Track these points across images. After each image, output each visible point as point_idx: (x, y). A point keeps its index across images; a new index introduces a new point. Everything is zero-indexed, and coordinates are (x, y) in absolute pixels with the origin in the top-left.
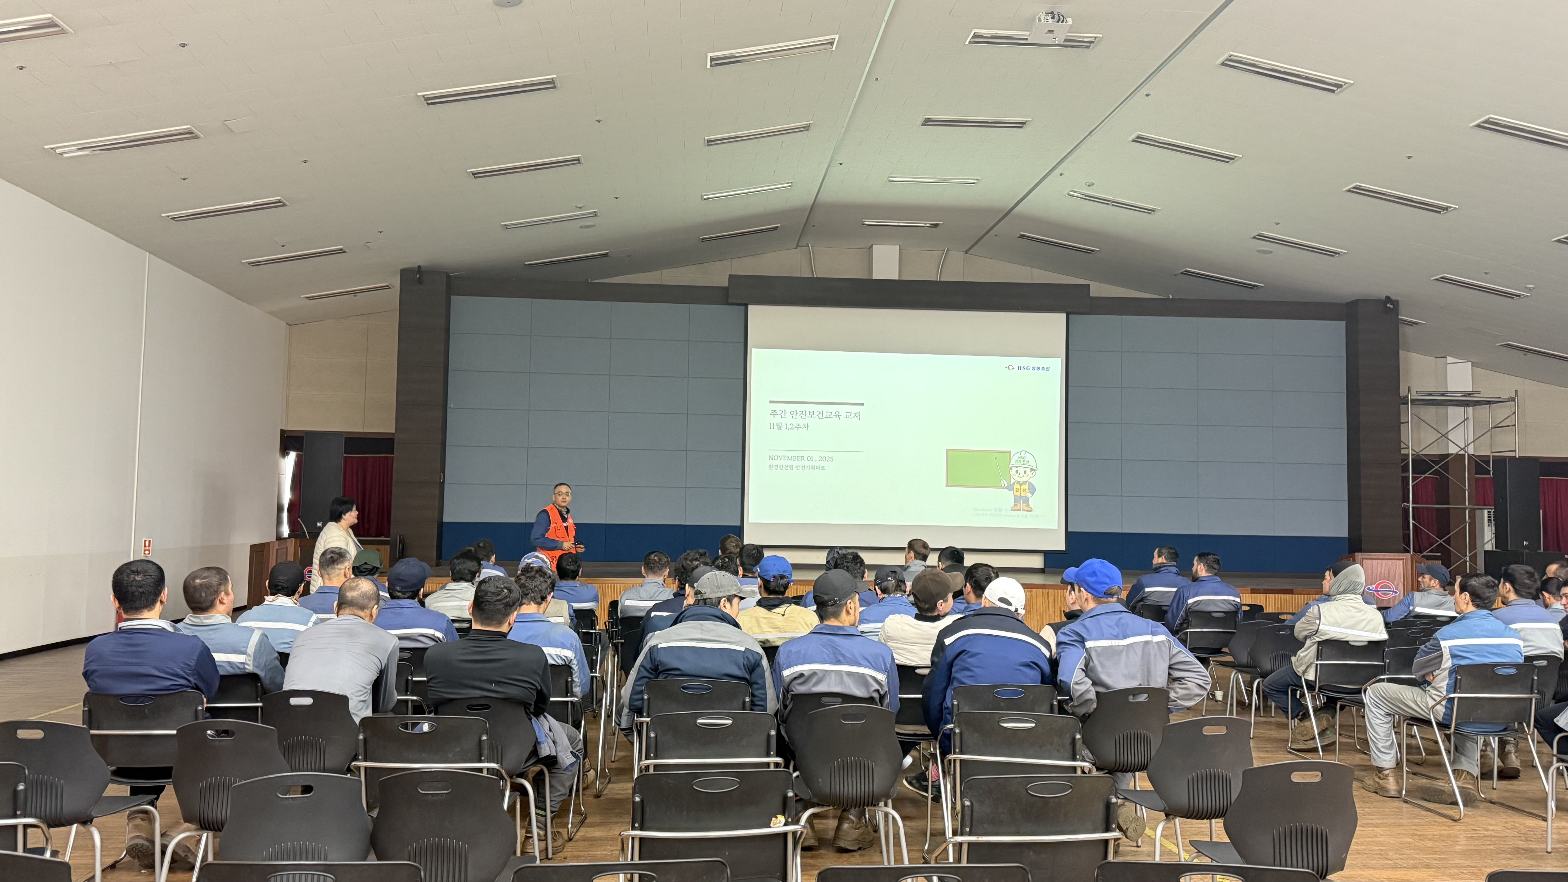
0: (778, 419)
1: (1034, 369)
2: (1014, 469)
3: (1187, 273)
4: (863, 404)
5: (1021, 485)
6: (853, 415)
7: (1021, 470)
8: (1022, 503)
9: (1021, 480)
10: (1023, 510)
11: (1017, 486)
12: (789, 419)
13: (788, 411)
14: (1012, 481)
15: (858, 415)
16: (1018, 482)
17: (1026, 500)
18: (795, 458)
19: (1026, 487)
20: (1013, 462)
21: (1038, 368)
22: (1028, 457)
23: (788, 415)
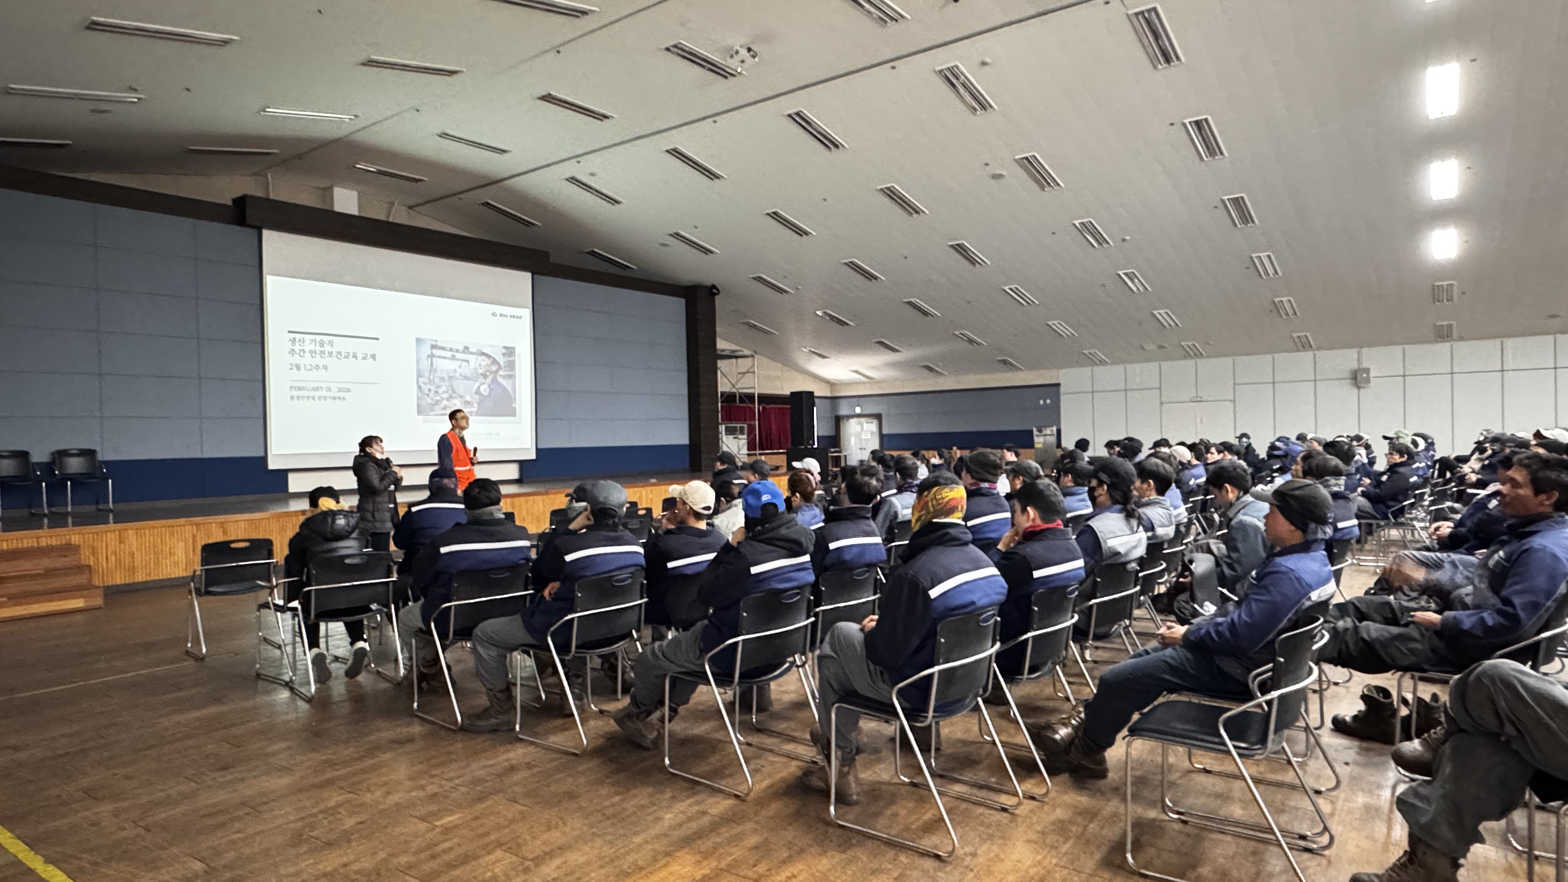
1: (511, 316)
3: (593, 254)
4: (377, 339)
21: (514, 317)
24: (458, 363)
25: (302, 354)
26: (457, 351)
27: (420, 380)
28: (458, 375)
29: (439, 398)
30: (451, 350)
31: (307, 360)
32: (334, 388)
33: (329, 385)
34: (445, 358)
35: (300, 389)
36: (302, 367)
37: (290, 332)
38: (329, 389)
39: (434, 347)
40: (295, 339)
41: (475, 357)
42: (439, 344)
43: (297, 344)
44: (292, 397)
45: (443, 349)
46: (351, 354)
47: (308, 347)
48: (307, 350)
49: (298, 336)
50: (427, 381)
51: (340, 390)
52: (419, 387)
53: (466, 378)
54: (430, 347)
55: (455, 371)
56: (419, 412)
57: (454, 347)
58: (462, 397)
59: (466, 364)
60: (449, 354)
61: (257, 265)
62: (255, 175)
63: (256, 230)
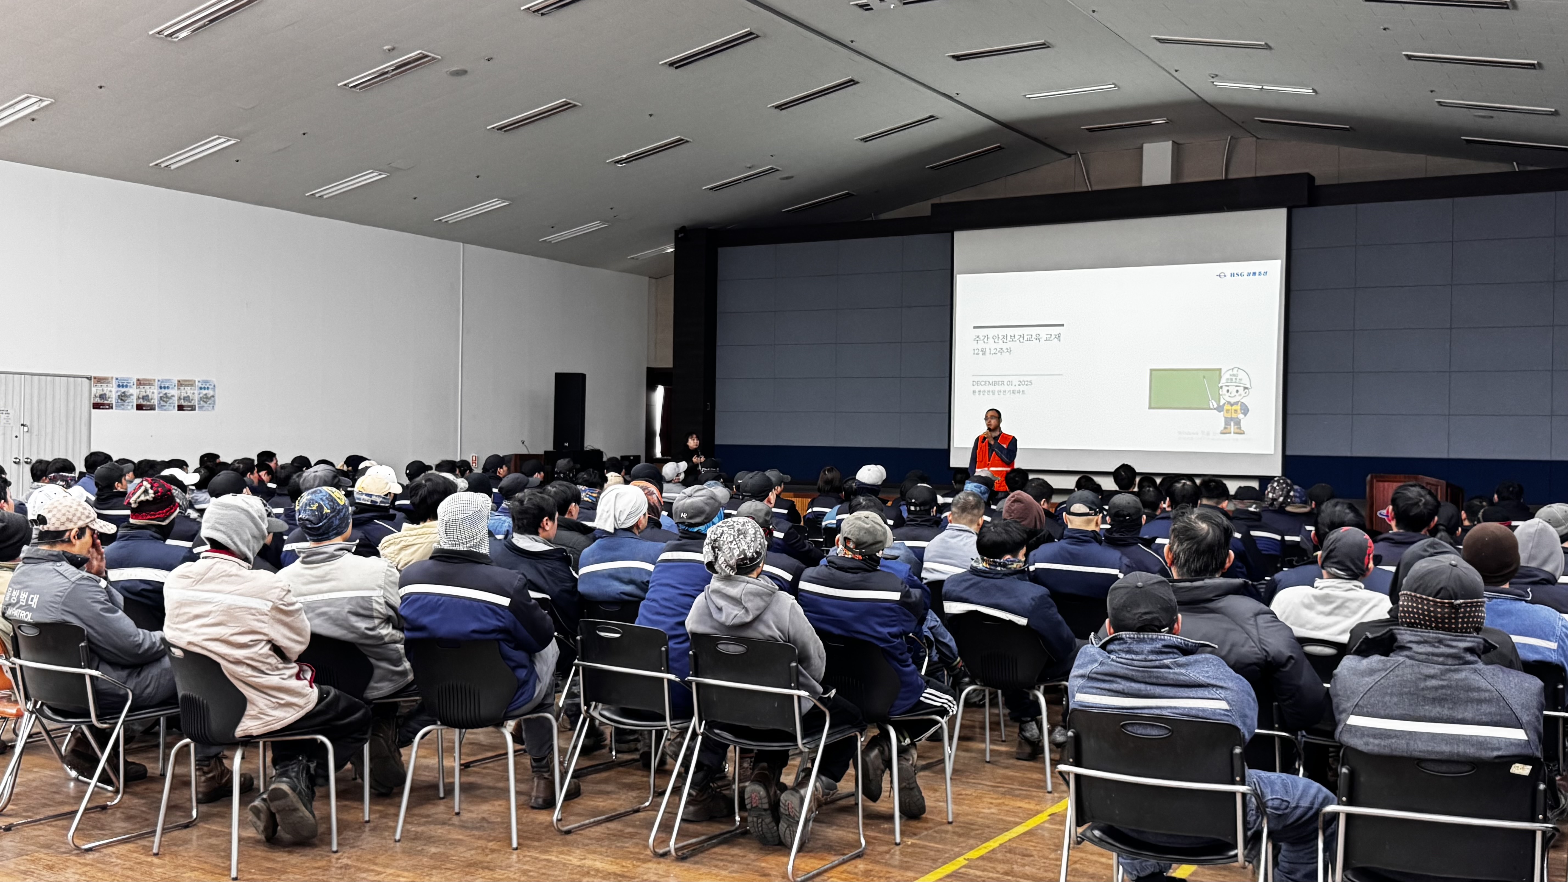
0: (981, 345)
1: (1249, 274)
2: (1225, 389)
4: (1063, 325)
5: (1232, 405)
6: (1053, 337)
7: (1233, 389)
8: (1232, 425)
9: (1233, 400)
10: (1235, 433)
11: (1226, 407)
12: (991, 345)
13: (990, 336)
14: (1222, 402)
15: (1058, 337)
16: (1229, 403)
17: (1238, 423)
18: (995, 383)
19: (1238, 407)
20: (1223, 380)
21: (1254, 274)
22: (1241, 374)
23: (991, 340)
32: (1015, 380)
33: (1010, 378)
38: (1010, 383)
40: (979, 335)
44: (974, 392)
49: (982, 331)
61: (949, 267)
62: (1070, 155)
63: (950, 234)
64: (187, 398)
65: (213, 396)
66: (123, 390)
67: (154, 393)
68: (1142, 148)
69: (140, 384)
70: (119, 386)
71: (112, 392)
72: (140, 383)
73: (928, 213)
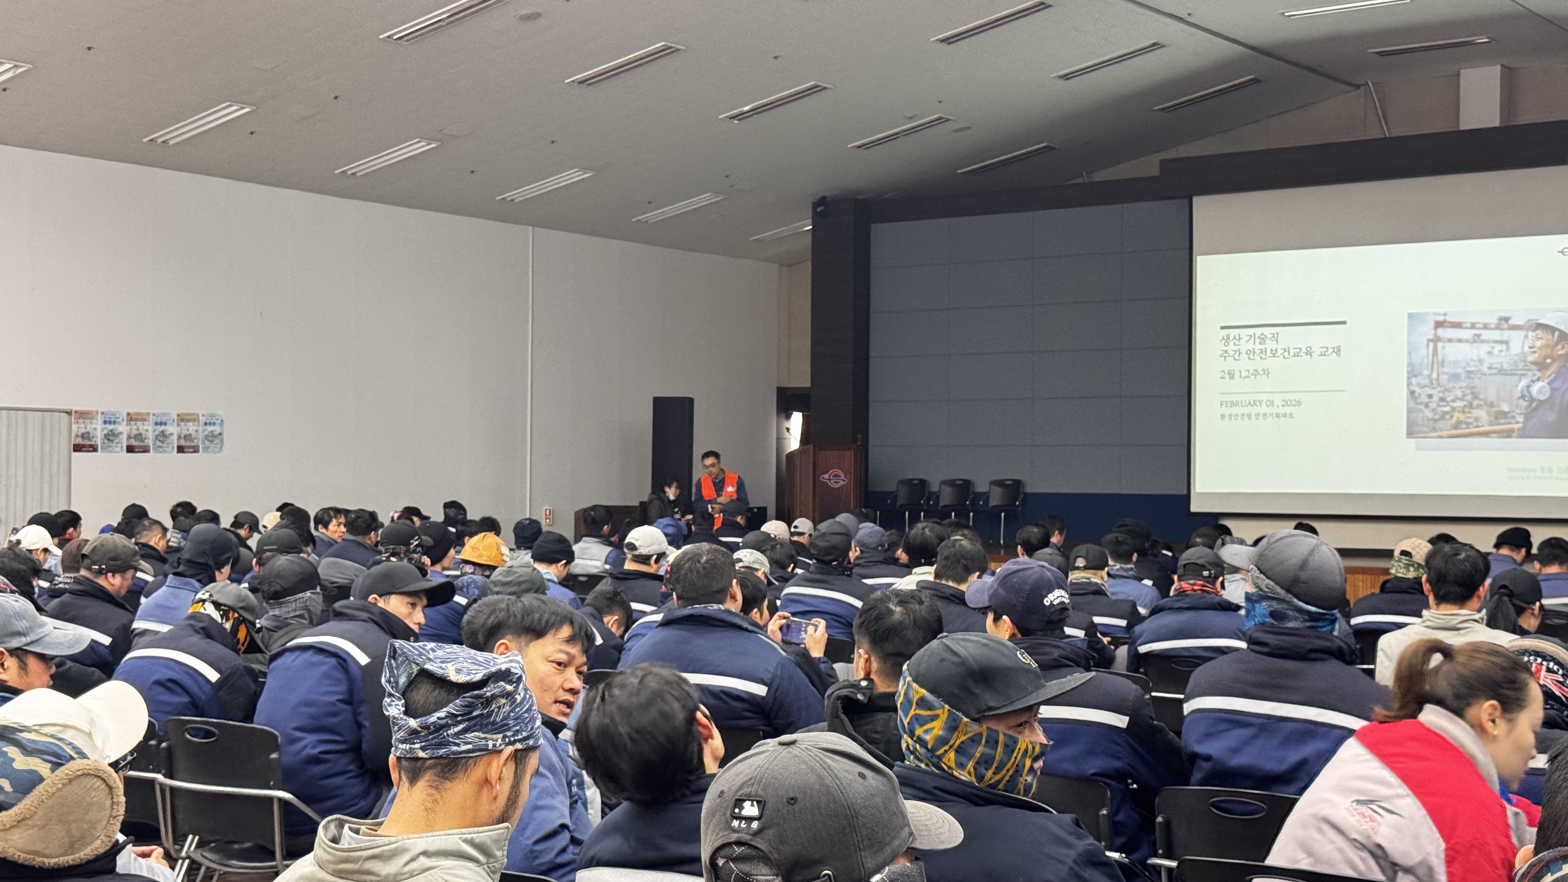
24: (1485, 348)
25: (1237, 356)
26: (1486, 327)
27: (1414, 380)
28: (1485, 367)
29: (1446, 409)
30: (1473, 326)
31: (1244, 364)
32: (1278, 399)
33: (1270, 397)
34: (1460, 341)
35: (1234, 404)
36: (1237, 375)
37: (1223, 328)
38: (1271, 403)
39: (1439, 324)
40: (1228, 337)
41: (1522, 333)
42: (1449, 319)
43: (1231, 343)
44: (1223, 416)
45: (1458, 325)
46: (1304, 350)
47: (1244, 346)
48: (1243, 351)
49: (1233, 332)
50: (1426, 381)
51: (1286, 403)
52: (1412, 393)
53: (1501, 372)
54: (1432, 325)
55: (1481, 361)
56: (1410, 434)
57: (1481, 319)
58: (1492, 405)
59: (1504, 347)
60: (1467, 334)
61: (1187, 245)
62: (1358, 87)
63: (1186, 201)
64: (187, 437)
65: (220, 434)
66: (111, 427)
67: (149, 430)
68: (1458, 75)
69: (131, 420)
70: (105, 422)
71: (98, 430)
72: (131, 418)
73: (1155, 171)
